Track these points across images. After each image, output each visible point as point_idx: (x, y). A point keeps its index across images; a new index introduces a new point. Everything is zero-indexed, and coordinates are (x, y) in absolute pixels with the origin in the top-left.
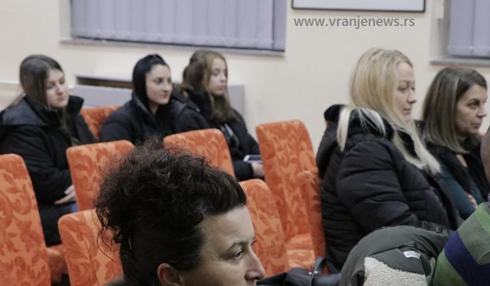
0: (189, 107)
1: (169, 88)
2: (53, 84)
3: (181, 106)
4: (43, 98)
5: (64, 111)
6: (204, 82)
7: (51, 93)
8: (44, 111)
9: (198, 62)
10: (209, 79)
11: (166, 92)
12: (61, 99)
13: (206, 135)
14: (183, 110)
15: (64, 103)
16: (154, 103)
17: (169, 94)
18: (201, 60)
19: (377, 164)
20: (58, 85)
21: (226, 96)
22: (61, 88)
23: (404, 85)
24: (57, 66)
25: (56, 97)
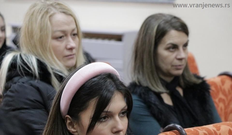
19: (26, 104)
23: (60, 34)
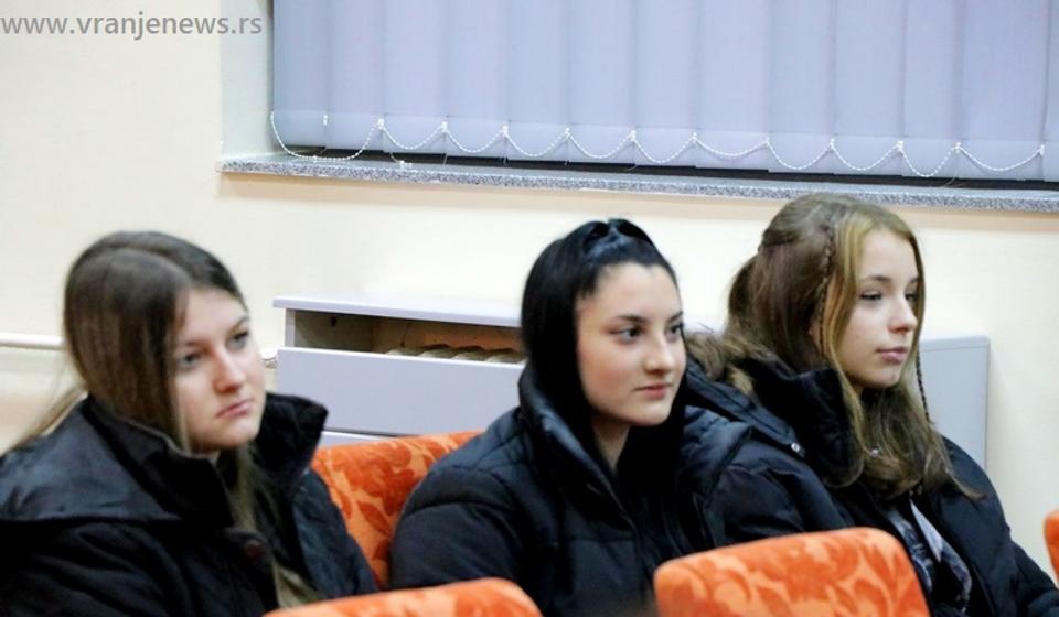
0: (755, 435)
1: (672, 356)
2: (202, 351)
3: (724, 432)
4: (159, 406)
5: (246, 459)
6: (822, 331)
7: (192, 386)
8: (163, 459)
9: (800, 247)
10: (844, 318)
11: (659, 372)
12: (233, 412)
13: (832, 551)
14: (734, 449)
15: (247, 427)
16: (611, 421)
17: (673, 380)
18: (812, 239)
20: (221, 351)
21: (913, 389)
22: (235, 365)
24: (219, 279)
25: (214, 404)
